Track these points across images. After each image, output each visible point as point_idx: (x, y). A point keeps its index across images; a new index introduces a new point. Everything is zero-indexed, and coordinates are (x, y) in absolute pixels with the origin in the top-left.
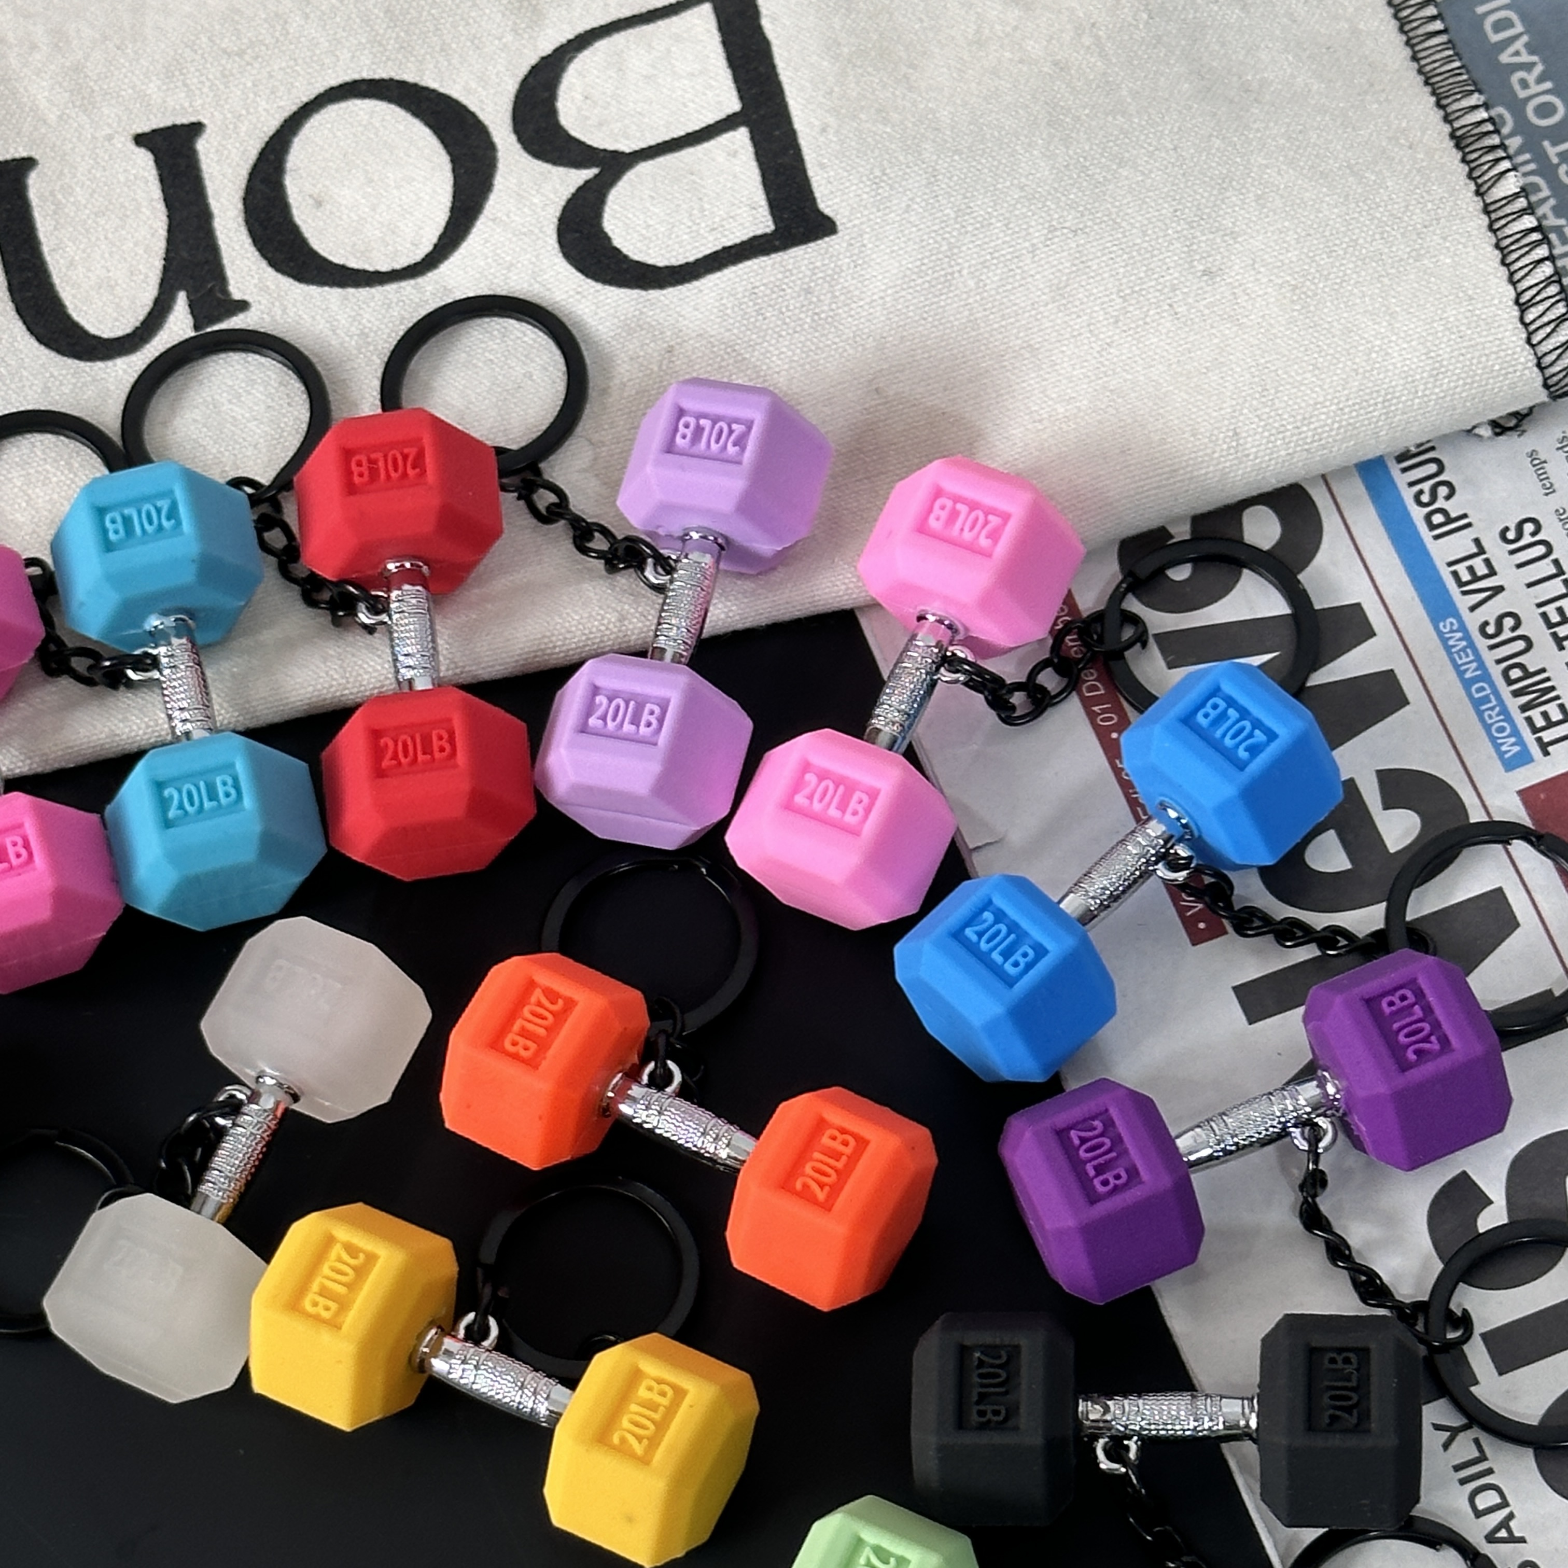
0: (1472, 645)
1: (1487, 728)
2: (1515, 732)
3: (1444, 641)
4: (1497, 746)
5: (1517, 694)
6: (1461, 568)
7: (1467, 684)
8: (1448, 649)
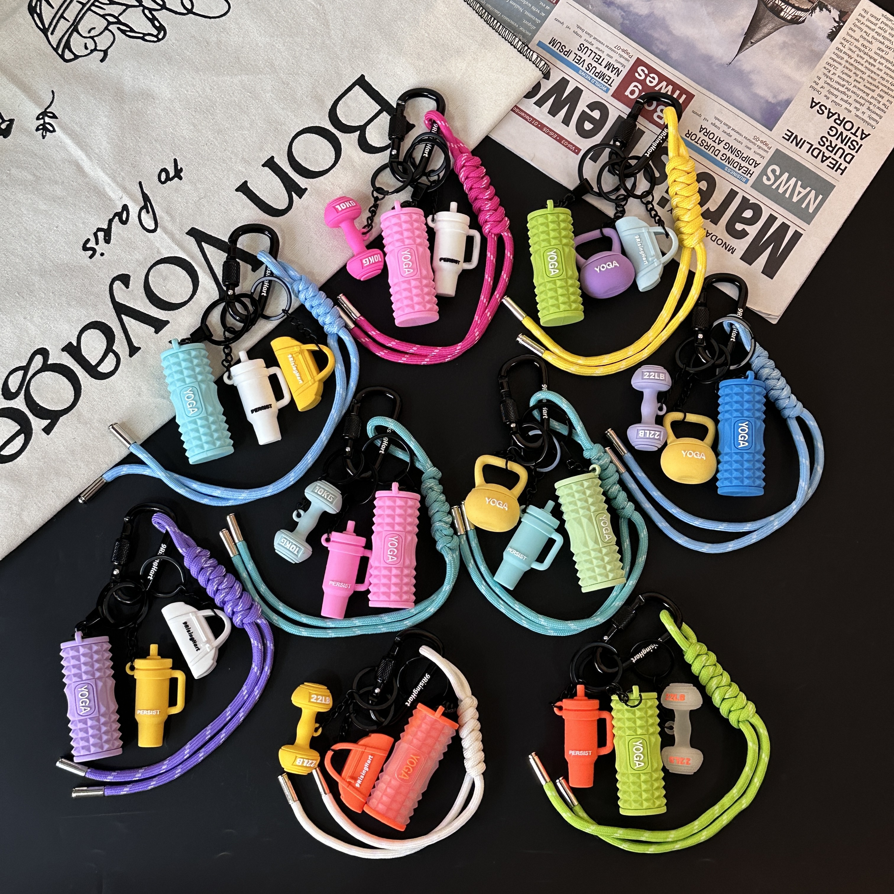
0: (587, 73)
1: (598, 87)
2: (604, 85)
3: (581, 75)
4: (602, 90)
5: (599, 78)
6: (576, 60)
7: (590, 81)
8: (583, 76)
